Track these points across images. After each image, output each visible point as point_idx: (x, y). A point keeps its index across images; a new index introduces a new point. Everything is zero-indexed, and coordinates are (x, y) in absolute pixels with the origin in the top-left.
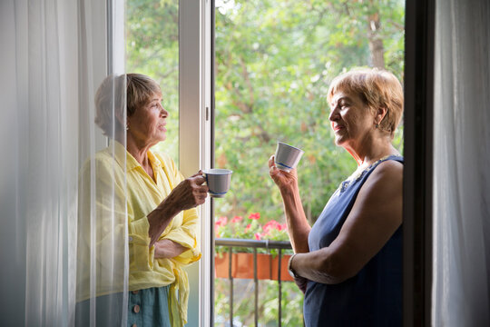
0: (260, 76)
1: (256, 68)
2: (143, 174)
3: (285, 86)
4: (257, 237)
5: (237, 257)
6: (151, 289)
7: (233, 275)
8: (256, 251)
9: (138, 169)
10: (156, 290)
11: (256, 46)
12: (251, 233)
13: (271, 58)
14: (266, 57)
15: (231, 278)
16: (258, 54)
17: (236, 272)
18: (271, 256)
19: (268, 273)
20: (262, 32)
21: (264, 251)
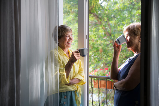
0: (113, 25)
1: (112, 22)
2: (66, 56)
3: (121, 28)
4: (107, 75)
5: (101, 82)
6: (70, 91)
7: (99, 87)
8: (107, 80)
9: (65, 55)
10: (71, 92)
11: (112, 16)
12: (105, 74)
13: (117, 19)
14: (115, 19)
15: (99, 88)
16: (113, 18)
17: (101, 86)
18: (111, 81)
19: (110, 87)
20: (115, 11)
21: (109, 80)
